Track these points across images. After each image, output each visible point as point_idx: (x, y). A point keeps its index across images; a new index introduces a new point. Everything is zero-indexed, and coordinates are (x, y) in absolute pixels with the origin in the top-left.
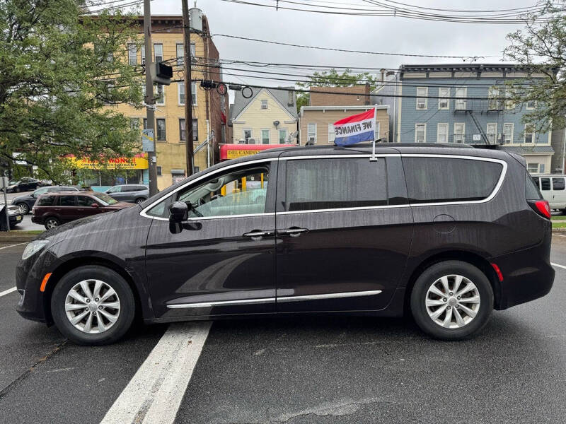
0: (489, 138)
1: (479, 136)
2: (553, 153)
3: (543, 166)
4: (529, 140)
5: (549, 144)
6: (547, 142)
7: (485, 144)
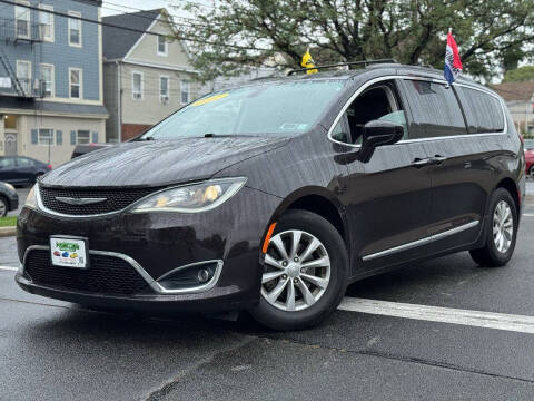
0: (24, 85)
1: (9, 80)
2: (106, 116)
3: (95, 136)
4: (75, 94)
5: (100, 103)
6: (98, 99)
7: (16, 95)
